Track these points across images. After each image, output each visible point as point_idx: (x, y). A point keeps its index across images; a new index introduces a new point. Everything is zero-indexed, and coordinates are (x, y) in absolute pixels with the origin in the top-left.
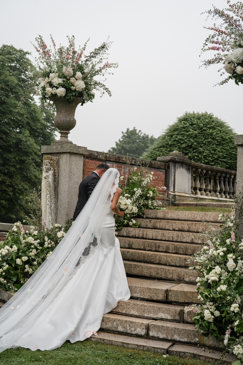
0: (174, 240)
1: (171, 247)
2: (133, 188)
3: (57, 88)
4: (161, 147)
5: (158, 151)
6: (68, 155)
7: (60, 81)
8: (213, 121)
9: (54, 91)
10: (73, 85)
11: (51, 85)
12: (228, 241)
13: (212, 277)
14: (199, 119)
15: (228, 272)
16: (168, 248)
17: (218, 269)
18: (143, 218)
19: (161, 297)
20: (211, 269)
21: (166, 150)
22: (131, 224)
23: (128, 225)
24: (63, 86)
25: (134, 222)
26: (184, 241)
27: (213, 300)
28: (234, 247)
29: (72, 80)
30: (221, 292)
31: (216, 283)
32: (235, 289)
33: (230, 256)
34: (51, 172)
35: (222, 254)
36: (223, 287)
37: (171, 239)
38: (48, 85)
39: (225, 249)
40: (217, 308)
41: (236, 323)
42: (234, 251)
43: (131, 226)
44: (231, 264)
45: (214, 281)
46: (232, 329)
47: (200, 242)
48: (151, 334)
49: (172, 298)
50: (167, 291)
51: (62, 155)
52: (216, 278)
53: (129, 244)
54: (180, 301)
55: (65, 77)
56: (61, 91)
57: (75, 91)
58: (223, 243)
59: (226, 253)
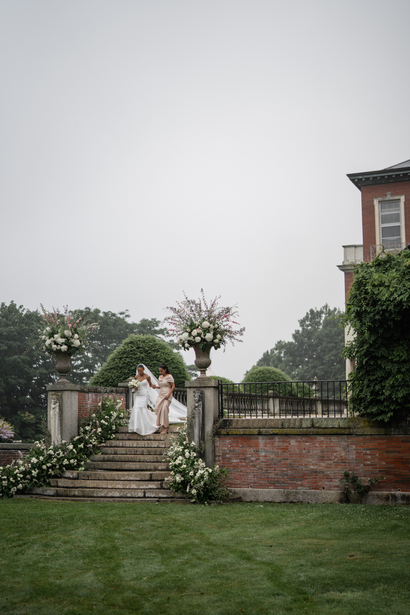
0: (146, 446)
1: (145, 451)
2: (109, 412)
3: (61, 346)
4: (111, 369)
5: (109, 372)
6: (70, 392)
7: (63, 340)
8: (156, 344)
9: (59, 347)
10: (73, 344)
11: (56, 343)
12: (184, 443)
13: (178, 462)
14: (144, 342)
15: (186, 459)
16: (143, 451)
17: (180, 458)
18: (119, 433)
19: (147, 478)
20: (176, 459)
21: (117, 372)
22: (112, 437)
23: (110, 439)
24: (66, 344)
25: (114, 436)
26: (153, 446)
27: (180, 472)
28: (188, 446)
29: (72, 340)
30: (184, 468)
31: (180, 465)
32: (191, 466)
33: (186, 450)
34: (58, 404)
35: (181, 450)
36: (185, 466)
37: (143, 446)
38: (53, 343)
39: (183, 447)
40: (182, 476)
41: (192, 482)
42: (188, 448)
43: (112, 440)
44: (187, 454)
45: (179, 464)
46: (190, 485)
47: (163, 446)
48: (147, 495)
49: (154, 478)
50: (151, 474)
51: (64, 392)
52: (180, 462)
53: (114, 452)
54: (159, 479)
55: (67, 338)
56: (64, 348)
57: (74, 347)
58: (181, 444)
59: (183, 450)
